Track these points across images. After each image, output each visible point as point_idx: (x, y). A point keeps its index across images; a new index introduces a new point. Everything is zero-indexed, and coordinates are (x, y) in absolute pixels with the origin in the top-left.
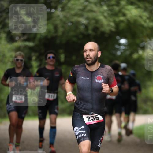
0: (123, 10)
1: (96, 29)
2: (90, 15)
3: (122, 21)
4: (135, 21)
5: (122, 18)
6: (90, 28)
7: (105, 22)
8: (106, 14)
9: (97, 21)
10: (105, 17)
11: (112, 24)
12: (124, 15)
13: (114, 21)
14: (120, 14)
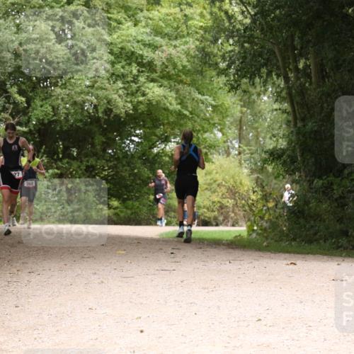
0: (143, 89)
3: (141, 102)
5: (141, 99)
8: (121, 92)
12: (144, 95)
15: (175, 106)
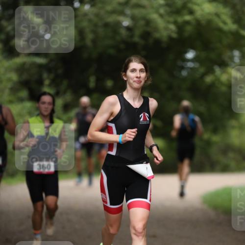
0: (190, 5)
1: (146, 35)
2: (137, 12)
3: (187, 23)
4: (209, 22)
5: (188, 18)
6: (137, 32)
7: (160, 23)
8: (162, 11)
9: (148, 22)
10: (161, 16)
11: (172, 27)
12: (191, 12)
13: (175, 23)
14: (185, 12)
15: (231, 26)
